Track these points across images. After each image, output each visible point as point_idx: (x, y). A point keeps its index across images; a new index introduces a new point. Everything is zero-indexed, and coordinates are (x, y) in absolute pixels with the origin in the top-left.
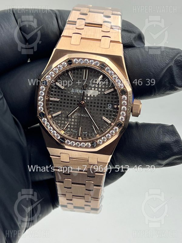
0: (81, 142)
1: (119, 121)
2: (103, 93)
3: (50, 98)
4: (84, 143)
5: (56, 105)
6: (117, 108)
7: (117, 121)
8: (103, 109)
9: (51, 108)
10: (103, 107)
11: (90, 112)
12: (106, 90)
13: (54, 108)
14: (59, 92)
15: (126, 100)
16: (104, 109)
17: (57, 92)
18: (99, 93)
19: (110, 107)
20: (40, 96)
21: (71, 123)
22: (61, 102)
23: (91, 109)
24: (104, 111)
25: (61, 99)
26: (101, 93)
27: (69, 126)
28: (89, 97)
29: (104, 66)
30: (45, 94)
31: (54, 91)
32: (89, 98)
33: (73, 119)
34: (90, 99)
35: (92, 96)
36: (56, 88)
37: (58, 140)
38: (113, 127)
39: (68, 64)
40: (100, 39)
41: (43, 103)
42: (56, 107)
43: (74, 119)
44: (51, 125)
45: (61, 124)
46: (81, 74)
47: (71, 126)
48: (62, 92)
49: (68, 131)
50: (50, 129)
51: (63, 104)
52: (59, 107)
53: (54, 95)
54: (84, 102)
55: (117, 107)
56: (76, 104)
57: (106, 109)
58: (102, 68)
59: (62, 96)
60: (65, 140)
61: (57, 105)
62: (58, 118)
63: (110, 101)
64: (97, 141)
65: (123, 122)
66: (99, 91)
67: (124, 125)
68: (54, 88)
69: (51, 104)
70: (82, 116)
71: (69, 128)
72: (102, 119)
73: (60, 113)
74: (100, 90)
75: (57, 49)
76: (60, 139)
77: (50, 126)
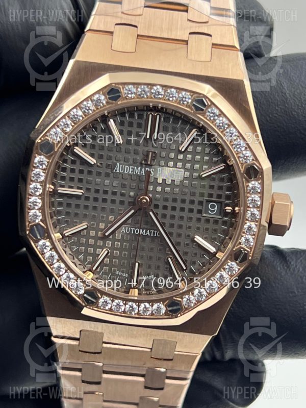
0: (139, 302)
1: (241, 248)
2: (196, 174)
3: (59, 188)
4: (147, 305)
5: (73, 206)
6: (234, 214)
7: (234, 247)
9: (59, 213)
10: (195, 211)
12: (205, 167)
13: (68, 214)
14: (81, 172)
15: (259, 193)
16: (199, 216)
18: (187, 174)
19: (213, 211)
20: (32, 181)
21: (112, 253)
22: (87, 198)
23: (164, 216)
24: (199, 220)
26: (192, 174)
27: (107, 260)
28: (159, 184)
29: (204, 105)
30: (46, 177)
32: (159, 189)
33: (118, 241)
34: (163, 189)
35: (169, 182)
36: (73, 162)
37: (79, 296)
38: (225, 262)
39: (109, 98)
40: (187, 39)
41: (43, 199)
42: (73, 210)
43: (122, 241)
44: (61, 259)
45: (86, 254)
46: (139, 125)
47: (111, 261)
49: (105, 273)
50: (59, 268)
51: (91, 203)
52: (81, 211)
53: (67, 179)
54: (149, 197)
55: (234, 210)
56: (126, 203)
57: (204, 215)
58: (197, 109)
59: (89, 181)
60: (97, 298)
61: (77, 206)
62: (79, 240)
63: (215, 196)
64: (182, 299)
65: (251, 248)
66: (186, 170)
67: (252, 257)
68: (69, 161)
69: (60, 204)
70: (142, 235)
71: (106, 265)
72: (193, 241)
73: (84, 225)
74: (188, 166)
75: (77, 62)
76: (85, 295)
77: (58, 261)
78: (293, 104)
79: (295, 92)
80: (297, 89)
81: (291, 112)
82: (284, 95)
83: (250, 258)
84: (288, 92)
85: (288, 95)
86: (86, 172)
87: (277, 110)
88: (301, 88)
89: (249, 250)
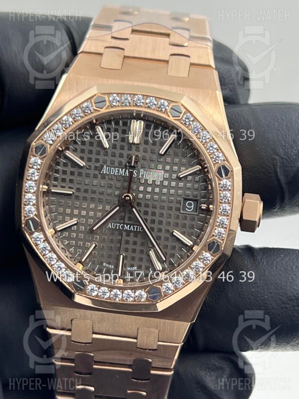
0: (123, 289)
1: (214, 239)
2: (174, 175)
3: (52, 188)
4: (130, 292)
5: (65, 204)
6: (207, 211)
7: (208, 239)
8: (173, 213)
10: (174, 209)
11: (145, 221)
12: (182, 168)
15: (230, 190)
16: (177, 213)
17: (68, 173)
18: (167, 175)
19: (190, 209)
20: (27, 179)
21: (99, 246)
23: (147, 213)
25: (77, 189)
26: (170, 175)
27: (95, 253)
28: (142, 185)
30: (40, 177)
31: (61, 172)
32: (142, 188)
33: (105, 235)
34: (145, 189)
35: (150, 182)
36: (65, 165)
37: (69, 284)
38: (200, 253)
41: (37, 196)
45: (77, 247)
47: (99, 253)
48: (80, 174)
49: (92, 265)
50: (52, 258)
51: (81, 202)
52: (72, 209)
53: (60, 180)
55: (208, 208)
56: (112, 201)
57: (182, 212)
59: (79, 182)
60: (85, 286)
62: (70, 234)
63: (191, 194)
64: (161, 286)
66: (166, 171)
67: (225, 248)
70: (126, 230)
71: (94, 257)
72: (172, 235)
73: (74, 221)
74: (168, 167)
76: (75, 283)
77: (50, 252)
83: (222, 249)
86: (76, 174)
89: (222, 242)
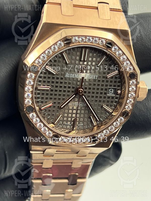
1: (126, 110)
3: (38, 87)
8: (103, 95)
9: (38, 98)
10: (103, 93)
13: (43, 98)
14: (49, 78)
16: (105, 95)
17: (47, 78)
21: (64, 115)
22: (52, 90)
24: (105, 97)
25: (52, 86)
26: (102, 76)
28: (87, 82)
30: (34, 83)
31: (43, 77)
33: (67, 109)
34: (88, 84)
35: (91, 81)
36: (45, 73)
38: (118, 117)
41: (32, 94)
42: (45, 96)
43: (69, 109)
44: (41, 121)
45: (51, 116)
47: (63, 119)
48: (53, 78)
49: (60, 125)
51: (54, 93)
52: (49, 96)
53: (42, 82)
59: (53, 82)
61: (47, 94)
62: (48, 110)
63: (113, 86)
64: (98, 135)
66: (100, 74)
68: (43, 73)
69: (39, 94)
72: (102, 107)
77: (39, 122)
78: (146, 40)
79: (146, 34)
80: (147, 33)
81: (145, 44)
82: (141, 36)
83: (130, 115)
84: (143, 34)
85: (143, 36)
86: (51, 78)
87: (138, 43)
88: (149, 32)
89: (129, 111)
